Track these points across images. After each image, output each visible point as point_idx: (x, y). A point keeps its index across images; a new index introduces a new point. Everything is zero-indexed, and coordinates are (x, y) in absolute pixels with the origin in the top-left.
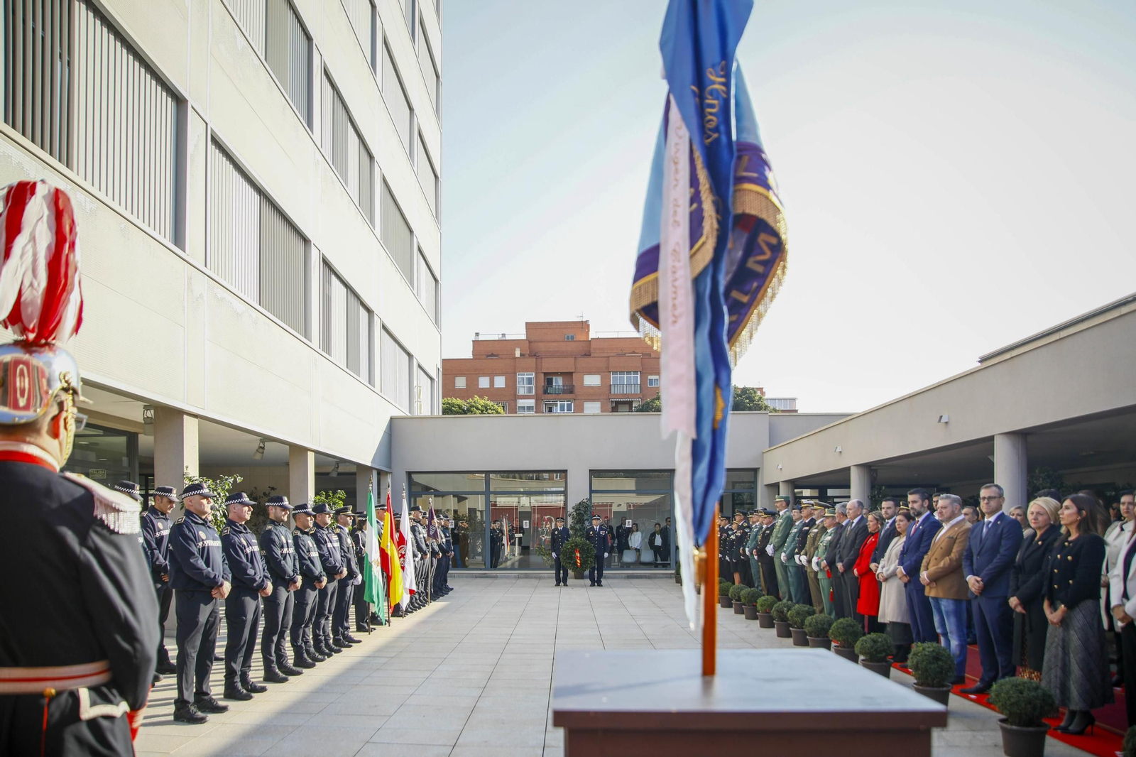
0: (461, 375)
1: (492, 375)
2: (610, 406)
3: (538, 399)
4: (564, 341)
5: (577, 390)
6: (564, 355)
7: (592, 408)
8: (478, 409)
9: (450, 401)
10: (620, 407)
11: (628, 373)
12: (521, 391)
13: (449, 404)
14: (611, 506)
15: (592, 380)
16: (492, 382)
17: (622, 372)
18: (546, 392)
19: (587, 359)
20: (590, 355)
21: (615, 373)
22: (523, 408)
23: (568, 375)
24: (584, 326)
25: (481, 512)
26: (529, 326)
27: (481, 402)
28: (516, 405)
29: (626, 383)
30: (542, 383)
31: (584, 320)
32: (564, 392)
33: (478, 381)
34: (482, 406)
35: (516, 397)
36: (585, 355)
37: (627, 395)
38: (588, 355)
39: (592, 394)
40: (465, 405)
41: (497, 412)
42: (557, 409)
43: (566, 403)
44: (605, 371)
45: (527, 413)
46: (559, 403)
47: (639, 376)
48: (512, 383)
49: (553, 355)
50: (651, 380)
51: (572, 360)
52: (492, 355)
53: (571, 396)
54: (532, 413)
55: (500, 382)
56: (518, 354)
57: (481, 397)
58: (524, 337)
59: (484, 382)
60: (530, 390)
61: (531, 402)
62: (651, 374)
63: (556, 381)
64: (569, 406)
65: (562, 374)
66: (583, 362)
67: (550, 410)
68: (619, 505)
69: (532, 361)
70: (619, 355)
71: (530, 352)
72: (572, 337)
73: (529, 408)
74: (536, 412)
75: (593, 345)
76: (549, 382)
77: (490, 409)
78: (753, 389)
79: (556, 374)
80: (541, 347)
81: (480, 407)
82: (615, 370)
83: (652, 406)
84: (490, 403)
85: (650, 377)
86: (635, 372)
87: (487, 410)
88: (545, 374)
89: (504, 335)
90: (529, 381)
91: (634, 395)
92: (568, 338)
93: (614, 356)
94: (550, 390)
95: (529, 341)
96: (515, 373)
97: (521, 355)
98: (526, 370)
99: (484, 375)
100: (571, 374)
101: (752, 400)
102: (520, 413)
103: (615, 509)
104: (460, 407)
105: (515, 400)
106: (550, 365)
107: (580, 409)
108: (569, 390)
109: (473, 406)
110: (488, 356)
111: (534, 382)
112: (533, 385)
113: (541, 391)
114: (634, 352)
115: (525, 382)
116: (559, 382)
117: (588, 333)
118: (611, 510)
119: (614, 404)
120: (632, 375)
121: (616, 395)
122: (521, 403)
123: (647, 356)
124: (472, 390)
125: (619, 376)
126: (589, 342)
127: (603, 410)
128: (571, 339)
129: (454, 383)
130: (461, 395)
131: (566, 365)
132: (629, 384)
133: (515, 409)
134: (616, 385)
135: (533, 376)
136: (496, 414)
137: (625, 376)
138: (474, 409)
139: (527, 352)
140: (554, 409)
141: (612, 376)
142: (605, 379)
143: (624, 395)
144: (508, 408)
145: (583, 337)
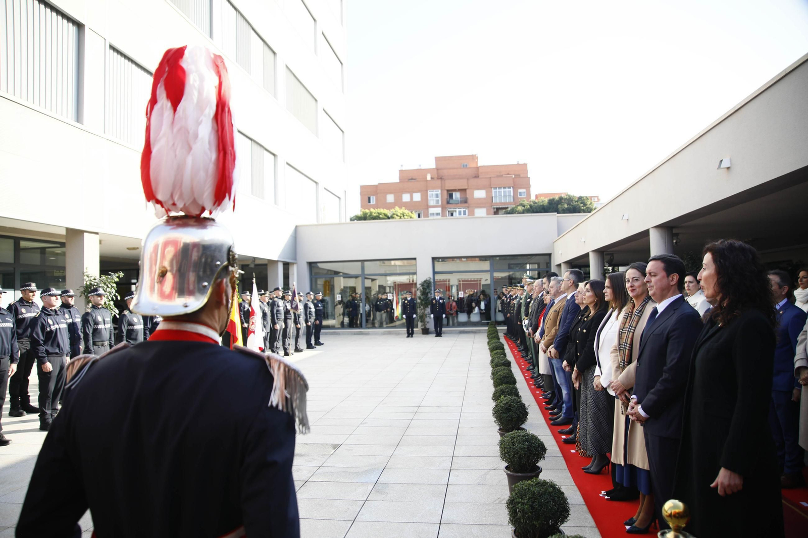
0: (391, 193)
1: (411, 192)
2: (492, 211)
3: (443, 208)
4: (461, 168)
5: (469, 201)
6: (460, 177)
7: (481, 212)
8: (397, 216)
9: (379, 211)
10: (500, 212)
11: (504, 188)
12: (432, 202)
13: (378, 213)
14: (480, 281)
15: (480, 194)
16: (412, 197)
17: (500, 188)
18: (448, 203)
19: (476, 180)
20: (478, 177)
21: (495, 188)
22: (433, 214)
23: (463, 191)
24: (473, 158)
26: (438, 160)
27: (399, 211)
28: (428, 212)
29: (503, 196)
30: (446, 196)
31: (474, 154)
32: (461, 202)
33: (402, 197)
34: (401, 214)
35: (428, 207)
36: (475, 177)
37: (504, 204)
38: (477, 177)
39: (480, 204)
40: (389, 214)
41: (411, 217)
42: (456, 214)
43: (462, 210)
44: (489, 187)
45: (436, 217)
46: (457, 210)
47: (512, 189)
48: (425, 198)
49: (453, 177)
50: (520, 193)
51: (465, 181)
52: (412, 179)
53: (466, 205)
54: (439, 217)
55: (417, 197)
56: (429, 178)
57: (400, 207)
58: (434, 167)
59: (406, 198)
60: (438, 201)
61: (439, 210)
62: (521, 188)
63: (455, 195)
64: (465, 214)
65: (460, 190)
66: (473, 182)
67: (452, 215)
68: (486, 280)
69: (439, 182)
70: (498, 176)
71: (438, 176)
72: (466, 166)
73: (438, 214)
74: (442, 216)
75: (480, 170)
76: (451, 196)
77: (406, 215)
78: (586, 197)
79: (455, 190)
80: (445, 172)
81: (399, 214)
82: (495, 186)
83: (516, 210)
84: (406, 212)
85: (520, 191)
86: (509, 187)
87: (404, 216)
88: (448, 191)
89: (420, 166)
90: (437, 196)
91: (510, 203)
92: (464, 166)
93: (494, 177)
94: (451, 201)
95: (437, 169)
96: (427, 191)
97: (432, 178)
98: (434, 188)
99: (406, 192)
100: (465, 190)
101: (585, 205)
102: (431, 218)
103: (483, 282)
104: (385, 215)
105: (427, 209)
106: (450, 185)
107: (472, 213)
108: (465, 201)
109: (394, 214)
110: (409, 180)
111: (440, 196)
112: (439, 198)
113: (445, 202)
114: (508, 174)
115: (435, 196)
116: (457, 196)
117: (477, 162)
118: (480, 283)
119: (495, 210)
120: (507, 190)
121: (497, 204)
122: (431, 210)
123: (517, 176)
124: (398, 203)
125: (498, 190)
126: (478, 168)
127: (488, 214)
128: (465, 167)
129: (386, 199)
130: (390, 206)
131: (461, 184)
132: (505, 196)
133: (427, 215)
134: (496, 196)
135: (439, 192)
136: (409, 219)
137: (502, 190)
138: (395, 216)
139: (436, 176)
140: (454, 214)
141: (493, 190)
142: (489, 193)
143: (502, 203)
144: (422, 215)
145: (473, 165)
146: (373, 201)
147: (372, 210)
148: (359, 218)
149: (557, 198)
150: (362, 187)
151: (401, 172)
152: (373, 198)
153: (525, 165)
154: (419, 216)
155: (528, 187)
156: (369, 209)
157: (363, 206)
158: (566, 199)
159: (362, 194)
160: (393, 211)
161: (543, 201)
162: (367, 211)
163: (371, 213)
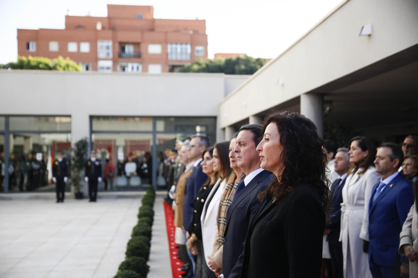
0: (54, 39)
1: (79, 41)
2: (167, 68)
3: (115, 62)
4: (135, 19)
5: (144, 56)
6: (135, 29)
7: (155, 69)
8: (60, 66)
9: (39, 60)
10: (176, 70)
11: (181, 44)
12: (102, 54)
13: (38, 62)
15: (155, 49)
16: (79, 47)
17: (176, 44)
18: (120, 56)
19: (151, 33)
20: (154, 30)
21: (172, 44)
22: (102, 68)
23: (137, 44)
24: (149, 9)
25: (48, 146)
26: (111, 8)
27: (62, 61)
28: (97, 65)
29: (179, 53)
30: (117, 49)
32: (134, 57)
33: (68, 46)
34: (65, 65)
35: (96, 59)
37: (180, 61)
38: (152, 29)
39: (155, 59)
40: (50, 62)
41: (77, 70)
42: (129, 69)
43: (135, 65)
44: (164, 42)
45: (106, 71)
46: (130, 65)
47: (189, 47)
48: (94, 48)
49: (127, 29)
50: (198, 51)
51: (140, 33)
52: (80, 27)
53: (139, 60)
54: (110, 71)
55: (85, 48)
56: (99, 27)
57: (65, 58)
59: (72, 47)
60: (108, 54)
61: (109, 63)
62: (198, 46)
64: (138, 68)
65: (133, 44)
66: (148, 35)
67: (124, 69)
69: (109, 33)
70: (175, 31)
72: (142, 17)
73: (108, 68)
74: (113, 71)
75: (156, 24)
76: (123, 49)
77: (71, 67)
79: (128, 43)
80: (118, 23)
81: (63, 65)
82: (171, 42)
83: (191, 68)
84: (71, 63)
85: (197, 48)
86: (186, 44)
87: (68, 68)
88: (120, 43)
90: (108, 48)
91: (186, 61)
92: (138, 17)
93: (171, 32)
94: (123, 55)
95: (110, 19)
96: (96, 41)
97: (103, 28)
98: (105, 39)
99: (73, 40)
102: (100, 71)
106: (123, 36)
107: (145, 70)
108: (138, 56)
110: (77, 27)
111: (111, 48)
112: (110, 51)
113: (116, 55)
114: (186, 30)
115: (105, 48)
116: (129, 49)
117: (152, 14)
119: (170, 67)
120: (184, 46)
121: (172, 61)
122: (101, 64)
123: (196, 32)
124: (63, 52)
125: (174, 46)
126: (154, 21)
127: (163, 70)
128: (140, 18)
129: (48, 46)
130: (53, 55)
131: (135, 37)
132: (182, 53)
133: (95, 68)
134: (172, 53)
135: (110, 43)
136: (75, 72)
137: (179, 47)
138: (58, 67)
139: (107, 25)
140: (126, 69)
141: (169, 47)
142: (164, 49)
143: (177, 61)
144: (90, 68)
145: (148, 17)
146: (33, 47)
147: (31, 58)
148: (13, 66)
149: (234, 58)
150: (20, 32)
151: (67, 17)
152: (33, 45)
153: (204, 21)
154: (87, 69)
155: (205, 44)
156: (27, 56)
157: (20, 53)
158: (243, 60)
159: (19, 38)
160: (55, 61)
161: (220, 61)
162: (24, 59)
163: (29, 62)
